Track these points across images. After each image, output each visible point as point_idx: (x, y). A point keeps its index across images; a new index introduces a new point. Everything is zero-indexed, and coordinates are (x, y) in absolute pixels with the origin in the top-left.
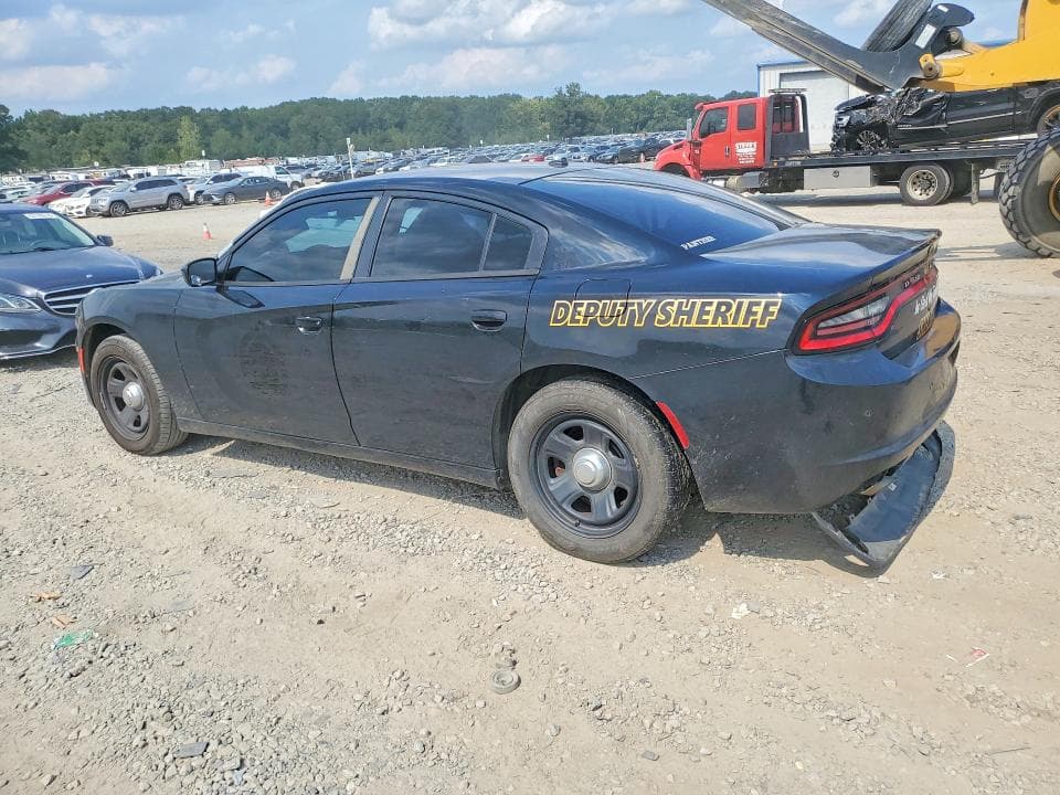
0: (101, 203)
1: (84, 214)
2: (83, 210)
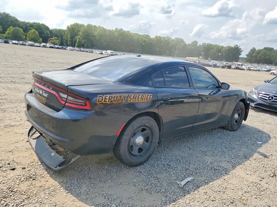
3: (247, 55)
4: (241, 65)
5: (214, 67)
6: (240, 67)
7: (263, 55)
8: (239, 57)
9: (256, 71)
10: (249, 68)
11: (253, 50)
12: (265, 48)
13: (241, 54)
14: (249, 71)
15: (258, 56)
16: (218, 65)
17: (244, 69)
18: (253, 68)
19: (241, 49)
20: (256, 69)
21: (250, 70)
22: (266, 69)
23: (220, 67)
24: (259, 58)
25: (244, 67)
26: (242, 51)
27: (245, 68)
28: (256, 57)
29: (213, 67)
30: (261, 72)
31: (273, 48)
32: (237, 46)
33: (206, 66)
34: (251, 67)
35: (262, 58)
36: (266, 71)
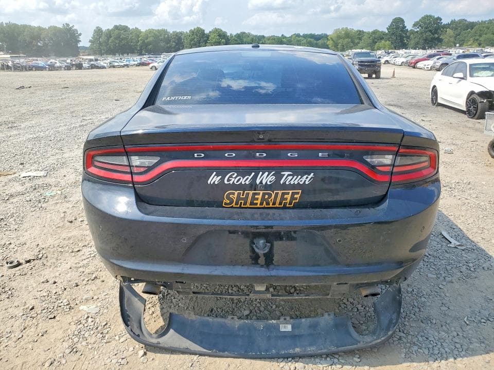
0: (437, 64)
1: (429, 69)
2: (429, 67)
3: (90, 41)
4: (94, 60)
5: (51, 70)
6: (97, 65)
7: (115, 38)
8: (79, 45)
9: (123, 67)
10: (110, 63)
11: (98, 31)
12: (116, 27)
13: (80, 41)
14: (112, 69)
15: (110, 41)
16: (58, 64)
17: (104, 67)
18: (117, 62)
19: (77, 31)
20: (122, 64)
21: (114, 67)
22: (136, 63)
23: (63, 69)
24: (112, 44)
25: (102, 63)
26: (80, 34)
27: (105, 65)
28: (107, 43)
29: (49, 70)
30: (130, 68)
31: (127, 27)
32: (68, 25)
33: (34, 69)
34: (113, 61)
35: (117, 45)
36: (137, 65)
